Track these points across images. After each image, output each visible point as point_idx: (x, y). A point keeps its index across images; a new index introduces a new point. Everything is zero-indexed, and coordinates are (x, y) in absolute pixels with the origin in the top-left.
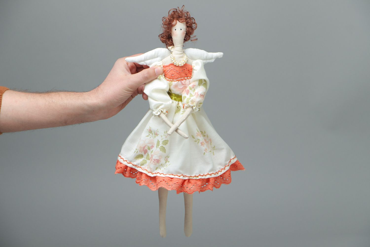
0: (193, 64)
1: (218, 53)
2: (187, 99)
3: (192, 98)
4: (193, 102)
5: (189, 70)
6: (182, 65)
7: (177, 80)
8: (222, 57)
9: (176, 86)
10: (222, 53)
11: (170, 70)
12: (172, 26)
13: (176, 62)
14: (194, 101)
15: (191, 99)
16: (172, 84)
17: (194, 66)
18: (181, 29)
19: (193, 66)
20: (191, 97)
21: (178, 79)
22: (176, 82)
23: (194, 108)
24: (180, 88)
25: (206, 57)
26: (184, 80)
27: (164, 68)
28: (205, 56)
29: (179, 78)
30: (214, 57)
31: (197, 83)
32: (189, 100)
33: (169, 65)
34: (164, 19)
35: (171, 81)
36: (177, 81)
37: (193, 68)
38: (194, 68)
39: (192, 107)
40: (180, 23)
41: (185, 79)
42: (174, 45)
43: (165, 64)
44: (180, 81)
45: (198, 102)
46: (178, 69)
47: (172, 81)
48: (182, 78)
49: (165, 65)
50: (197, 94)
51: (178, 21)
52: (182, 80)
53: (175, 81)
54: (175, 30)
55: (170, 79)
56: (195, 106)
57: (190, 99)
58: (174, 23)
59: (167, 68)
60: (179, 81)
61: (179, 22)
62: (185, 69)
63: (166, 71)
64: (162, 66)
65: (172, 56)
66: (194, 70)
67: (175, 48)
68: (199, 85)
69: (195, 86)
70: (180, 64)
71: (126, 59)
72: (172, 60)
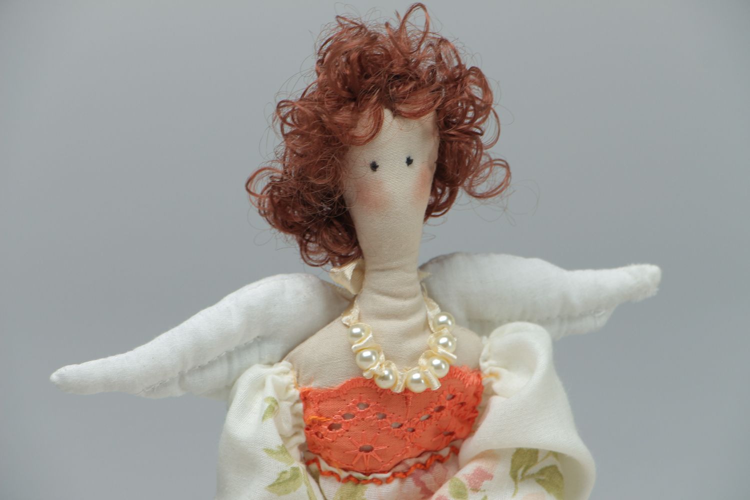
0: (485, 360)
1: (626, 269)
5: (463, 406)
6: (428, 381)
7: (394, 475)
8: (653, 291)
11: (349, 420)
13: (392, 366)
17: (496, 375)
18: (409, 161)
19: (486, 372)
21: (398, 468)
22: (386, 488)
26: (438, 466)
27: (306, 407)
29: (409, 461)
30: (604, 295)
31: (501, 469)
33: (343, 391)
36: (397, 481)
37: (490, 384)
38: (496, 386)
41: (441, 460)
42: (366, 257)
43: (310, 381)
44: (409, 479)
46: (399, 409)
47: (358, 481)
48: (424, 457)
49: (314, 385)
51: (387, 114)
52: (426, 465)
53: (381, 484)
54: (374, 167)
55: (346, 470)
58: (361, 129)
59: (328, 405)
60: (403, 477)
61: (396, 114)
62: (447, 403)
63: (320, 424)
64: (295, 393)
65: (363, 330)
66: (494, 393)
67: (375, 274)
68: (514, 477)
69: (490, 477)
70: (416, 376)
71: (54, 377)
72: (366, 354)
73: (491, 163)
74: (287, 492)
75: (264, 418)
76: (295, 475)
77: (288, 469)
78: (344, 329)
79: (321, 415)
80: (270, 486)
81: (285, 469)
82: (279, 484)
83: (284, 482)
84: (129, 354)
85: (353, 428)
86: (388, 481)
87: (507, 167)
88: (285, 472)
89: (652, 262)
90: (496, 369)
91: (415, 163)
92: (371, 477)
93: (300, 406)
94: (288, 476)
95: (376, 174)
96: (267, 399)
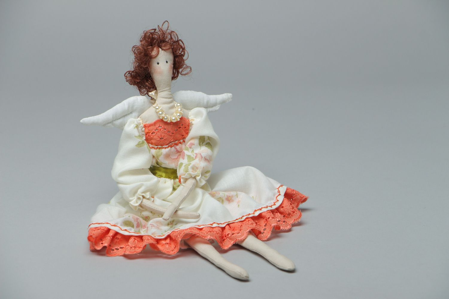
0: (190, 117)
1: (223, 94)
2: (184, 166)
3: (193, 163)
4: (194, 168)
5: (185, 127)
6: (177, 119)
7: (169, 146)
8: (231, 100)
9: (168, 156)
10: (231, 94)
11: (157, 131)
12: (151, 58)
13: (167, 116)
14: (197, 166)
15: (191, 165)
16: (162, 153)
17: (193, 120)
18: (167, 62)
19: (190, 119)
20: (190, 162)
21: (170, 144)
22: (167, 150)
23: (198, 178)
24: (174, 158)
25: (208, 102)
26: (180, 145)
27: (145, 129)
28: (205, 101)
29: (172, 143)
30: (218, 101)
31: (196, 142)
32: (189, 167)
33: (155, 123)
34: (135, 48)
35: (158, 150)
36: (170, 148)
37: (192, 122)
38: (193, 122)
39: (195, 178)
40: (163, 52)
41: (180, 143)
42: (157, 89)
43: (146, 122)
44: (173, 147)
45: (203, 168)
46: (169, 128)
47: (160, 148)
48: (176, 142)
49: (147, 123)
50: (199, 156)
51: (160, 49)
52: (177, 144)
53: (166, 148)
54: (158, 64)
55: (157, 146)
56: (199, 176)
57: (189, 165)
58: (154, 53)
59: (151, 128)
60: (171, 147)
61: (162, 49)
62: (181, 127)
63: (149, 133)
64: (142, 125)
65: (159, 107)
66: (193, 124)
67: (160, 93)
68: (200, 145)
69: (194, 144)
70: (174, 118)
71: (81, 121)
72: (160, 113)
73: (187, 67)
74: (141, 147)
75: (134, 128)
76: (143, 143)
77: (141, 141)
78: (154, 108)
79: (149, 130)
80: (136, 145)
81: (140, 141)
82: (139, 145)
83: (140, 144)
84: (100, 115)
85: (158, 133)
86: (167, 147)
87: (191, 68)
88: (140, 142)
89: (230, 93)
90: (192, 118)
91: (168, 62)
92: (163, 147)
93: (144, 129)
94: (141, 143)
95: (159, 65)
96: (135, 124)
